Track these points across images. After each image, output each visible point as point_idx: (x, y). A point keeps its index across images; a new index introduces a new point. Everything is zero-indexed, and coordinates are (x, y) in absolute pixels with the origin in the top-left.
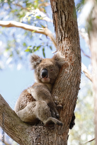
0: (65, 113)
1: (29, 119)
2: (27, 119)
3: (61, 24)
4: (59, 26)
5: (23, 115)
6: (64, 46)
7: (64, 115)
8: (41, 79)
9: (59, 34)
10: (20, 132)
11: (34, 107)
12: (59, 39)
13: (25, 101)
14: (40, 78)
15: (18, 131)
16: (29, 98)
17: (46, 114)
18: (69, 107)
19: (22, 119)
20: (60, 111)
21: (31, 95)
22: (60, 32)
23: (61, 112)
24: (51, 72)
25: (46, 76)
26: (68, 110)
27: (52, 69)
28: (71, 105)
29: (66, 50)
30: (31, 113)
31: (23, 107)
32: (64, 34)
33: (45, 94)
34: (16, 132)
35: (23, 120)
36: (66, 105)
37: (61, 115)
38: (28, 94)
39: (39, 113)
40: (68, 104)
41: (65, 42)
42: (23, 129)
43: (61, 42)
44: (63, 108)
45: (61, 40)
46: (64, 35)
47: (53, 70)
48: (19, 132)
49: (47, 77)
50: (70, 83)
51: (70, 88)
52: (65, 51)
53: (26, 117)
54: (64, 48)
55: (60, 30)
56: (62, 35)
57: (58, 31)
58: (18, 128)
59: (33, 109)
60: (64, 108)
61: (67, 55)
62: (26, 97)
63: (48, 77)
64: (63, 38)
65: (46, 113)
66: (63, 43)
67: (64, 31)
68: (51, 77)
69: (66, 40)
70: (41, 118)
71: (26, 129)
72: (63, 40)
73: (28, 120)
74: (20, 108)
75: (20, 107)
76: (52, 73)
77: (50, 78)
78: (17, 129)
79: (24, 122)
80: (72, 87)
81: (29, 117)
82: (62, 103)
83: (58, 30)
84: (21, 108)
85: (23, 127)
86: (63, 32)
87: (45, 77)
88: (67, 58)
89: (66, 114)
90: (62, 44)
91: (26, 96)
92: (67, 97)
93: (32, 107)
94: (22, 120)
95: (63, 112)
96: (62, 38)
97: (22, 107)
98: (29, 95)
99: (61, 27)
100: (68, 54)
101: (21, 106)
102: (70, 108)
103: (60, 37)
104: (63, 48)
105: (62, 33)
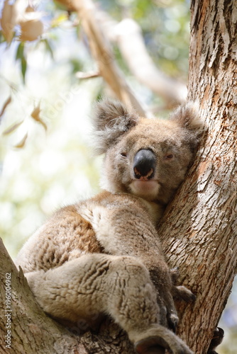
0: (198, 323)
1: (71, 310)
2: (63, 306)
3: (225, 8)
4: (213, 14)
5: (51, 290)
6: (223, 88)
7: (192, 329)
8: (130, 182)
9: (211, 42)
10: (34, 346)
11: (101, 272)
12: (207, 60)
13: (67, 244)
14: (125, 180)
15: (26, 341)
16: (81, 235)
17: (144, 310)
18: (210, 305)
19: (45, 303)
20: (184, 312)
21: (89, 227)
22: (215, 35)
23: (185, 315)
24: (167, 162)
25: (149, 174)
26: (208, 315)
27: (169, 153)
28: (219, 299)
29: (227, 104)
30: (88, 292)
31: (55, 260)
32: (230, 45)
33: (145, 236)
34: (16, 343)
35: (47, 308)
36: (204, 295)
37: (185, 324)
38: (81, 222)
39: (121, 301)
40: (210, 294)
41: (228, 75)
42: (44, 338)
43: (211, 71)
44: (193, 303)
45: (215, 66)
46: (226, 51)
47: (173, 159)
48: (29, 344)
49: (150, 178)
50: (228, 223)
51: (224, 240)
52: (224, 106)
53: (62, 300)
54: (222, 98)
55: (216, 30)
56: (221, 49)
57: (208, 30)
58: (27, 331)
59: (99, 279)
60: (197, 305)
61: (227, 121)
62: (72, 229)
63: (156, 177)
64: (223, 59)
65: (145, 306)
66: (220, 78)
67: (230, 36)
68: (163, 181)
69: (230, 70)
70: (125, 321)
71: (55, 341)
72: (221, 66)
73: (67, 312)
74: (44, 260)
75: (42, 258)
76: (170, 167)
77: (159, 183)
78: (21, 334)
79: (49, 315)
80: (232, 238)
81: (76, 302)
82: (194, 285)
83: (210, 26)
84: (48, 261)
85: (45, 333)
86: (226, 37)
87: (144, 174)
88: (226, 133)
89: (201, 325)
90: (216, 78)
91: (72, 225)
92: (211, 269)
93: (94, 272)
94: (42, 305)
95: (193, 316)
96: (217, 60)
97: (50, 260)
98: (83, 225)
99: (222, 20)
100: (230, 119)
101: (47, 256)
102: (212, 309)
103: (214, 53)
104: (215, 93)
105: (221, 40)
